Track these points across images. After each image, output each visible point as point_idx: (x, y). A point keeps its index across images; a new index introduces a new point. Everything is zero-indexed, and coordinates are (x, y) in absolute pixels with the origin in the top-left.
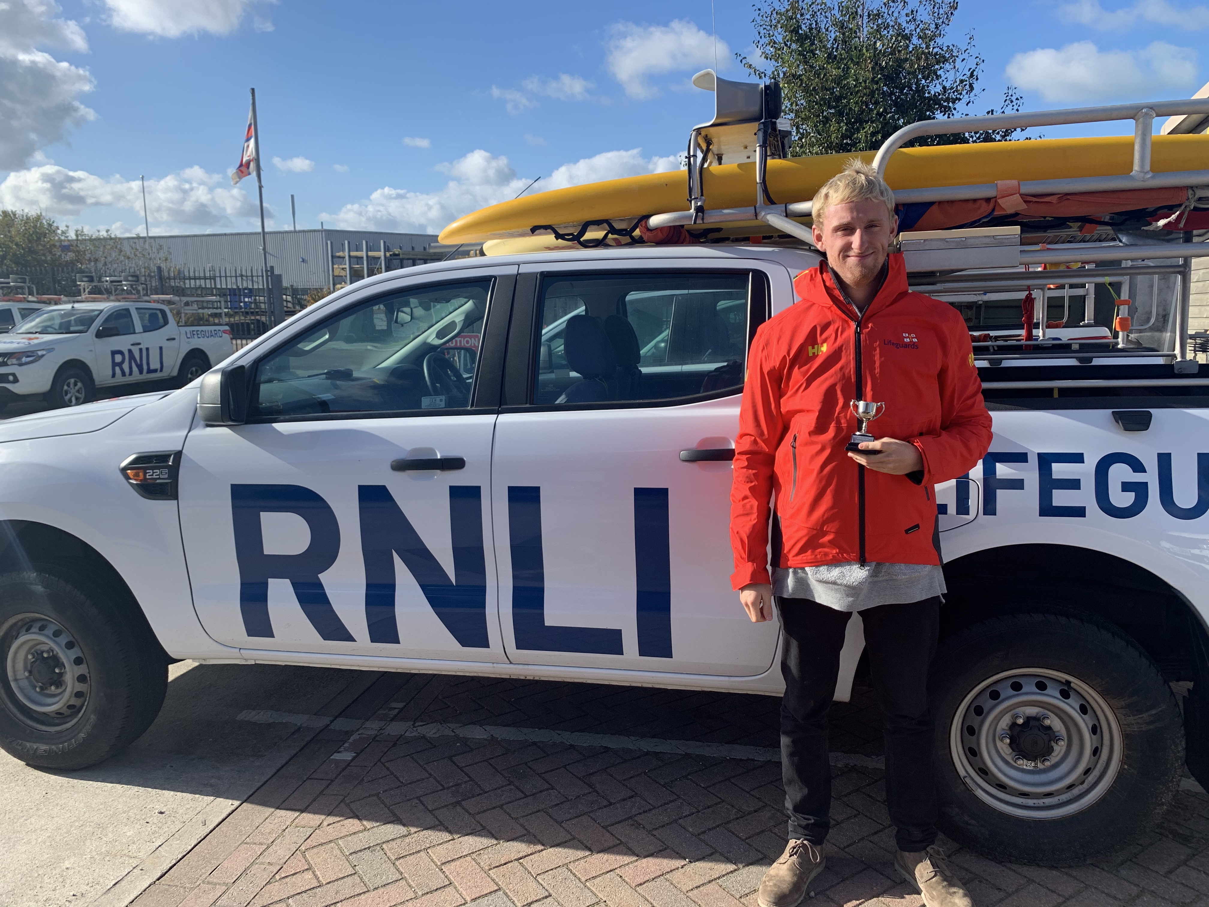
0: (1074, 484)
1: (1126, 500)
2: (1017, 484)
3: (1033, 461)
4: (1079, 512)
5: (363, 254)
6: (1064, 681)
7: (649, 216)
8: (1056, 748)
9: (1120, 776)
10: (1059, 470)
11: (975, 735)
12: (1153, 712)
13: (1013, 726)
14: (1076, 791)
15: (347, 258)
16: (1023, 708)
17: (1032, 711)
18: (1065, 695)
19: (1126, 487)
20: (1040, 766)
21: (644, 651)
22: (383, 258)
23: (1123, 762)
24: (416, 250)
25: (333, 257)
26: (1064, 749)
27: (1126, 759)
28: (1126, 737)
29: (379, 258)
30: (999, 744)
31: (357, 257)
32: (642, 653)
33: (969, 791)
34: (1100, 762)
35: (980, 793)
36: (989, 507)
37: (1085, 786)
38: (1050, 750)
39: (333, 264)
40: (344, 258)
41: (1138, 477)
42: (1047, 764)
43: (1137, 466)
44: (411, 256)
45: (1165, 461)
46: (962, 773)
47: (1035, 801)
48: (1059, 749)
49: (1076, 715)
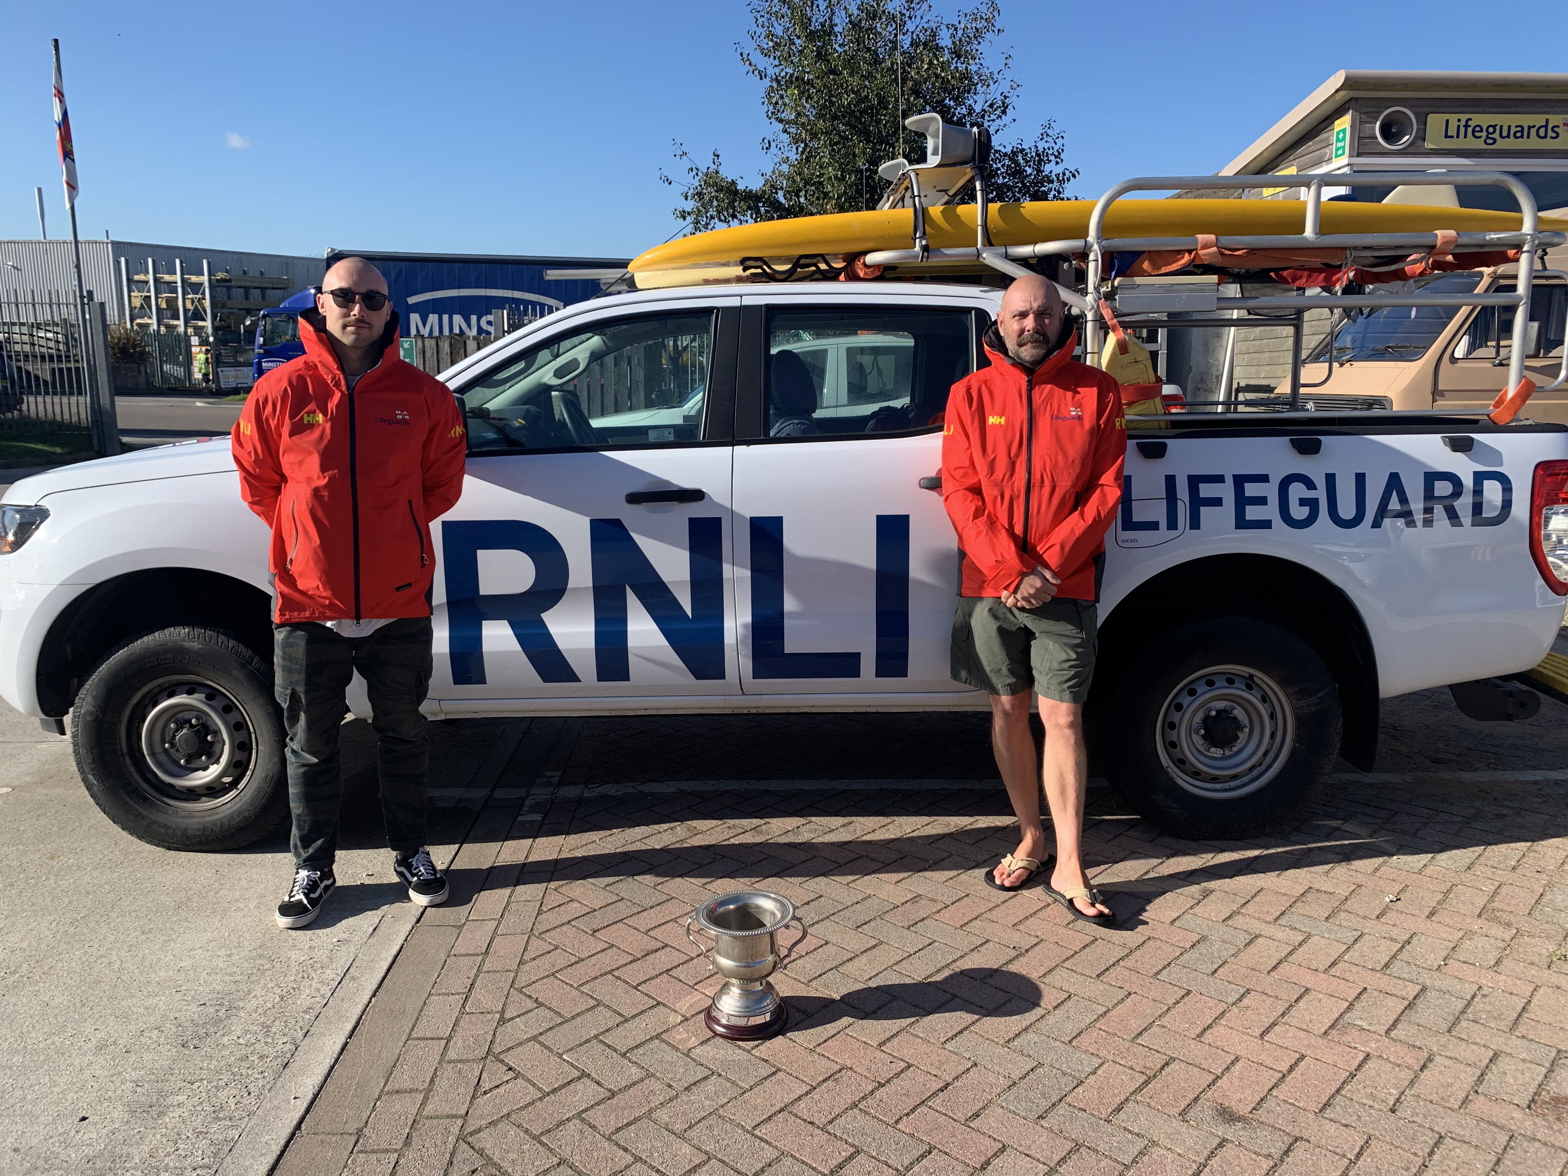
0: (1262, 501)
1: (1299, 513)
2: (1217, 502)
3: (1229, 480)
4: (1266, 524)
5: (178, 278)
6: (1247, 675)
7: (866, 253)
8: (1241, 735)
9: (1293, 753)
10: (1251, 489)
11: (1176, 730)
12: (1320, 695)
13: (1207, 719)
14: (1255, 773)
15: (152, 283)
16: (1214, 703)
17: (1221, 705)
18: (1249, 687)
19: (1303, 502)
20: (1227, 753)
21: (881, 672)
22: (207, 284)
23: (1295, 741)
24: (251, 274)
25: (129, 280)
26: (1247, 735)
27: (1297, 738)
28: (1298, 719)
29: (202, 284)
30: (1195, 737)
31: (169, 283)
32: (879, 674)
33: (1172, 779)
34: (1275, 745)
35: (1179, 781)
36: (1195, 524)
37: (1263, 767)
38: (1237, 738)
39: (129, 291)
40: (147, 282)
41: (1311, 494)
42: (1235, 749)
43: (1310, 485)
44: (243, 284)
45: (1330, 479)
46: (1165, 765)
47: (1222, 785)
48: (1243, 736)
49: (1259, 705)
